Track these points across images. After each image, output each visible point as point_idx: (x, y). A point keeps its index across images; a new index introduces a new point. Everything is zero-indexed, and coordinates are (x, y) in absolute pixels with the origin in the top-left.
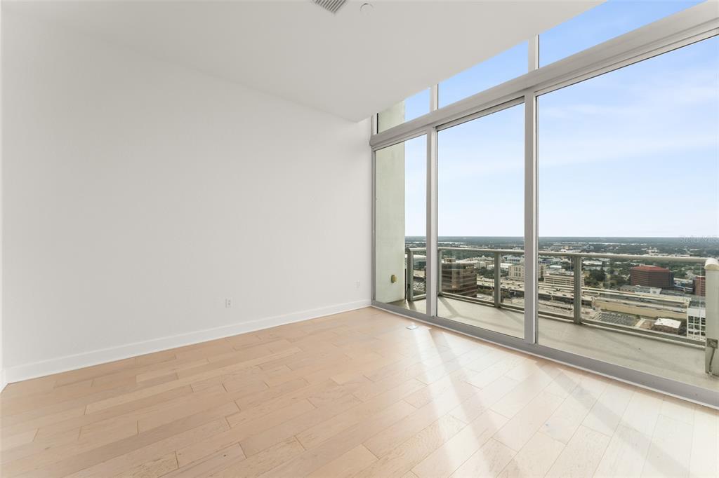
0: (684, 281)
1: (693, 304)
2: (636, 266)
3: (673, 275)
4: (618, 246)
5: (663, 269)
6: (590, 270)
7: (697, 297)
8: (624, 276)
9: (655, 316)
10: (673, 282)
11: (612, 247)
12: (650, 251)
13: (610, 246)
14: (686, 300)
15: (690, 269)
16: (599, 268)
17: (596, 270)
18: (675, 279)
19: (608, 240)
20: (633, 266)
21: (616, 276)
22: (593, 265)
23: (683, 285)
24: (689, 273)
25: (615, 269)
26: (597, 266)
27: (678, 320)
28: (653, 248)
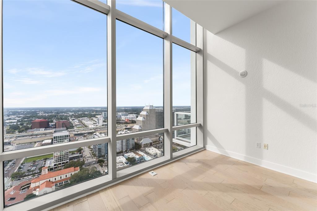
0: (53, 124)
1: (55, 132)
2: (35, 120)
3: (49, 122)
4: (25, 111)
5: (45, 120)
6: (10, 125)
7: (57, 129)
8: (28, 125)
9: (42, 140)
10: (49, 125)
11: (22, 112)
12: (40, 113)
13: (21, 112)
14: (53, 130)
15: (55, 119)
16: (15, 124)
17: (14, 125)
18: (49, 123)
19: (21, 109)
20: (33, 120)
21: (25, 126)
22: (12, 122)
23: (52, 125)
24: (54, 121)
25: (24, 123)
26: (14, 122)
27: (50, 139)
28: (41, 112)
